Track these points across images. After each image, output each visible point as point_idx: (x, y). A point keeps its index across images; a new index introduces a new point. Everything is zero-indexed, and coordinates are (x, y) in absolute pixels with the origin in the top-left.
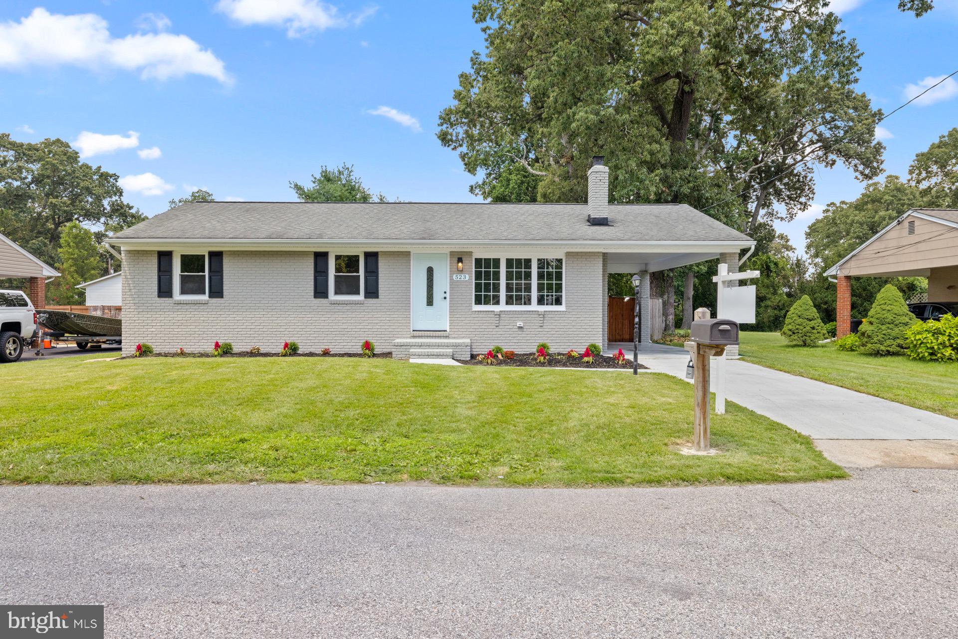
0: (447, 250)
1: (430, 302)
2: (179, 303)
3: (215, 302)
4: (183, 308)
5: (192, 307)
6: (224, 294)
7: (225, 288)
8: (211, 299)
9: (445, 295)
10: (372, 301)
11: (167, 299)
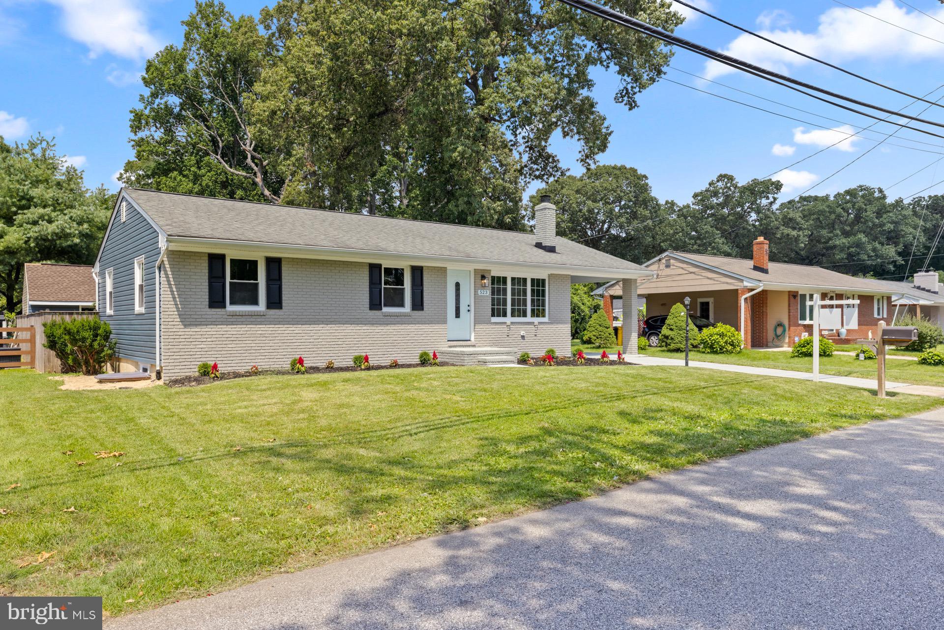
0: (472, 267)
1: (458, 315)
2: (234, 315)
3: (273, 313)
4: (238, 320)
5: (248, 320)
6: (283, 304)
7: (284, 298)
8: (268, 310)
9: (469, 308)
10: (417, 313)
11: (219, 310)
